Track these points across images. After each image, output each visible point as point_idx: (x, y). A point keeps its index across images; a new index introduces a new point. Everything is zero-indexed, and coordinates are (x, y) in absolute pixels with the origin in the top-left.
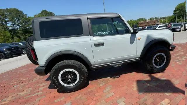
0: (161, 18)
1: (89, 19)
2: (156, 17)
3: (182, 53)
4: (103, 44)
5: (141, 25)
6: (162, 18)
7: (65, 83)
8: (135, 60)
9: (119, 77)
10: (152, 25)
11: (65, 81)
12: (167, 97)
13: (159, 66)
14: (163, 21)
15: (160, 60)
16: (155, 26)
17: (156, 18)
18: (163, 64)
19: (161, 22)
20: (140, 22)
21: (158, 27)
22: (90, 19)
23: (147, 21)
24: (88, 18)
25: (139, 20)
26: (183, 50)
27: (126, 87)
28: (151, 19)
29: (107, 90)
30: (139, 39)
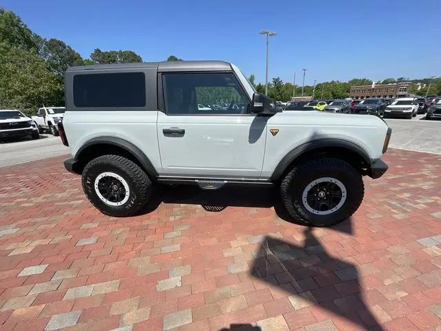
0: (417, 81)
1: (160, 75)
2: (402, 78)
3: (426, 186)
4: (181, 133)
5: (352, 94)
6: (420, 81)
7: (105, 197)
8: (257, 181)
9: (221, 210)
10: (380, 96)
11: (106, 194)
12: (287, 312)
13: (322, 210)
14: (419, 88)
15: (326, 195)
16: (389, 101)
17: (400, 80)
18: (334, 210)
19: (414, 91)
20: (353, 87)
21: (394, 103)
22: (163, 73)
23: (373, 87)
24: (158, 72)
25: (355, 82)
26: (433, 177)
27: (214, 241)
28: (386, 82)
29: (175, 234)
30: (272, 133)
